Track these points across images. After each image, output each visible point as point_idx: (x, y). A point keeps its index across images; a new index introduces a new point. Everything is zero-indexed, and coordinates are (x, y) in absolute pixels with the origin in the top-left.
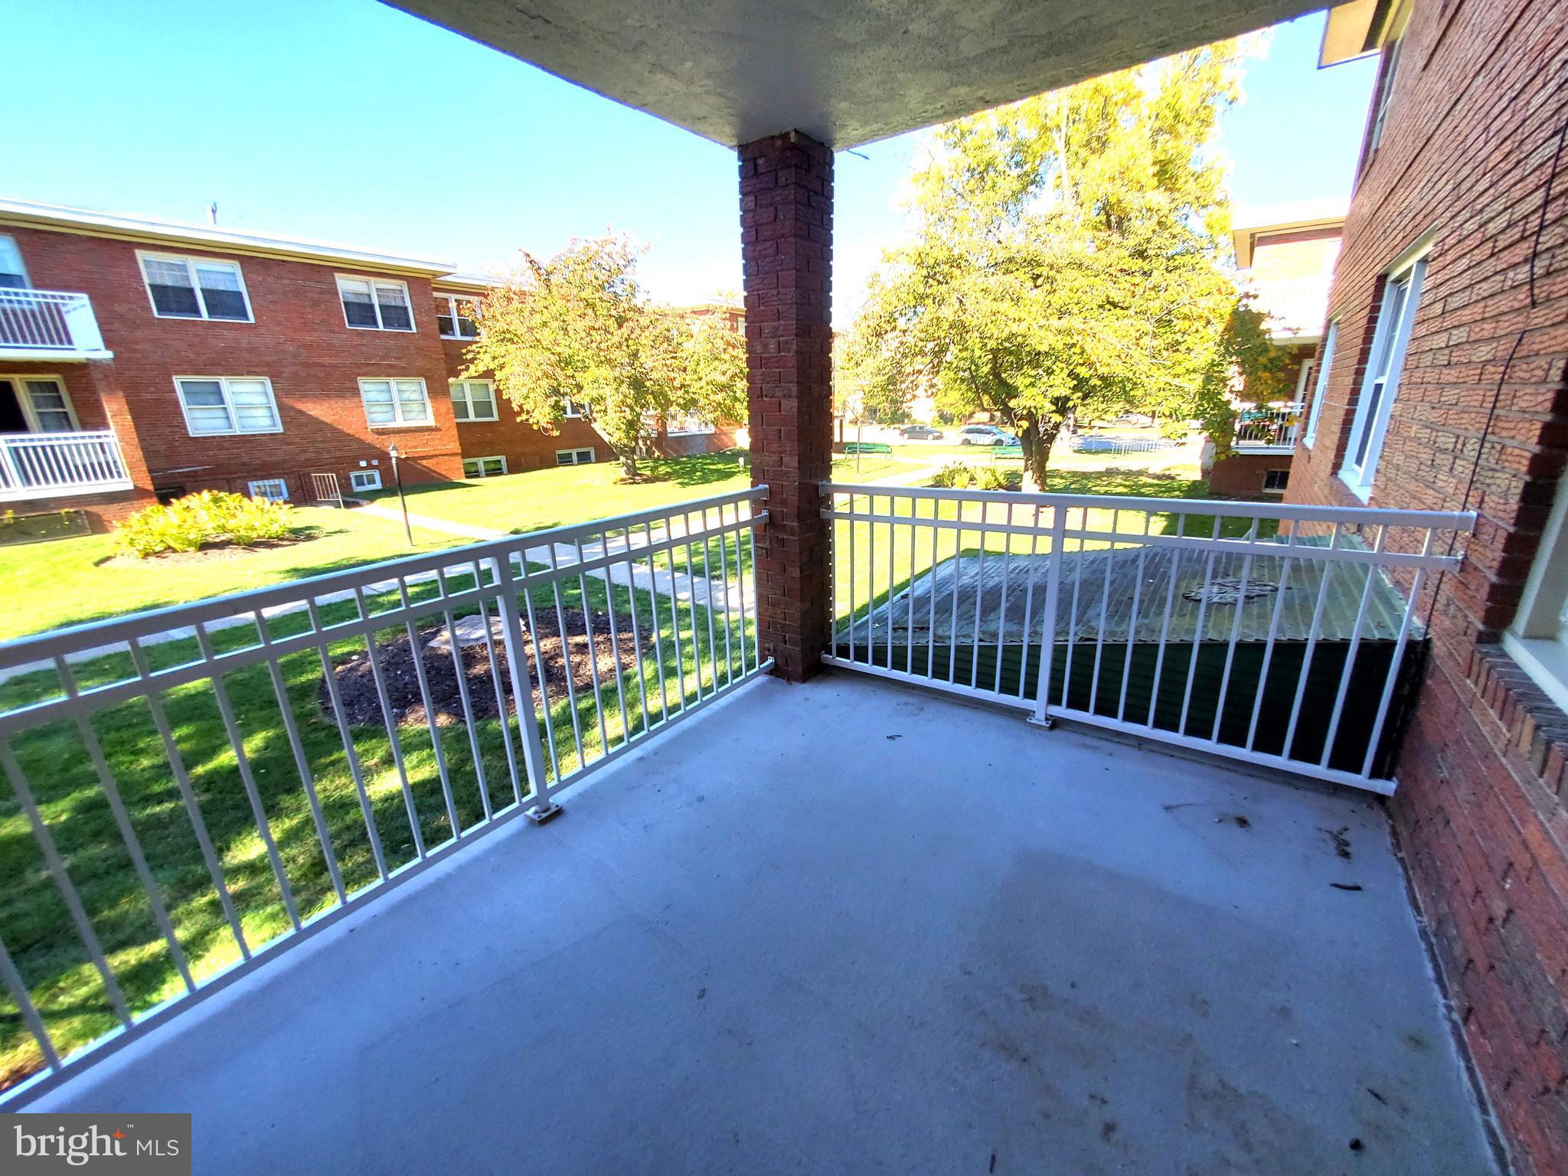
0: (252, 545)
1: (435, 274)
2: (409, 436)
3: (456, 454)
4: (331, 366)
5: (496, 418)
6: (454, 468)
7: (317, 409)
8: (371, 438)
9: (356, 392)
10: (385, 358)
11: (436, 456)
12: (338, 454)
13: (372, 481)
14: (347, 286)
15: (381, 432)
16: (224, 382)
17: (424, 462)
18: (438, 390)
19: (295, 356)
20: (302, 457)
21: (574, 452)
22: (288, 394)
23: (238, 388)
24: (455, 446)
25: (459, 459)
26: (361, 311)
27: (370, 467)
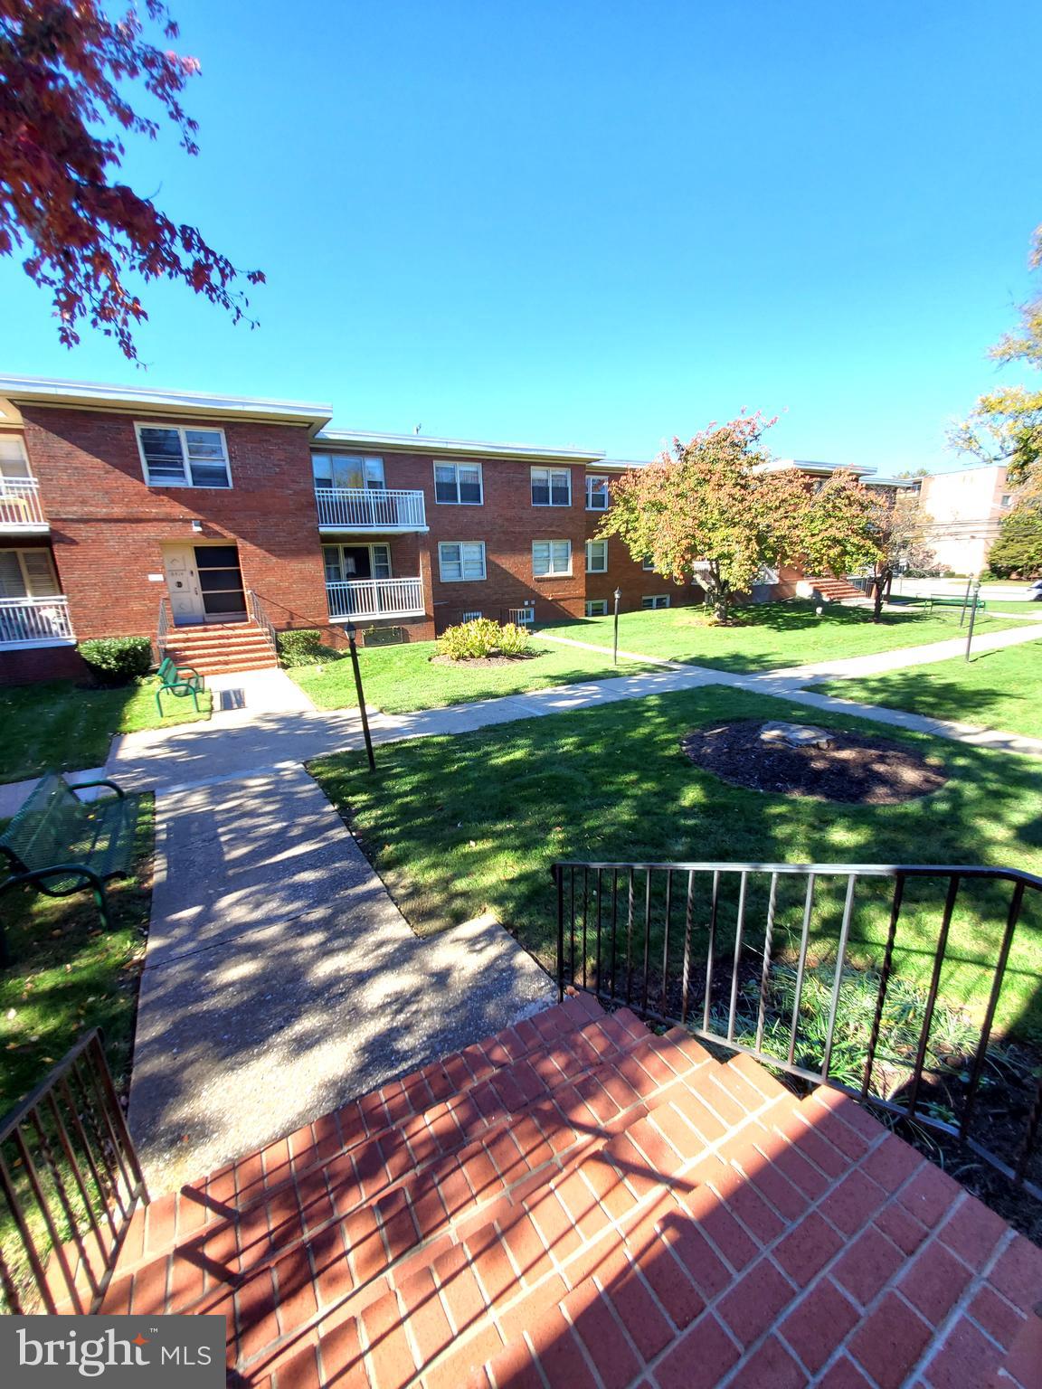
0: (512, 657)
1: (590, 461)
2: (556, 583)
3: (581, 598)
4: (519, 533)
5: (605, 570)
6: (577, 609)
7: (507, 563)
8: (533, 585)
9: (530, 550)
10: (550, 527)
11: (569, 599)
12: (513, 596)
13: (528, 616)
14: (537, 474)
15: (539, 580)
16: (462, 545)
17: (562, 603)
18: (578, 547)
19: (501, 527)
20: (494, 597)
21: (655, 598)
22: (494, 552)
23: (468, 549)
24: (582, 591)
25: (583, 602)
26: (541, 493)
27: (530, 605)
